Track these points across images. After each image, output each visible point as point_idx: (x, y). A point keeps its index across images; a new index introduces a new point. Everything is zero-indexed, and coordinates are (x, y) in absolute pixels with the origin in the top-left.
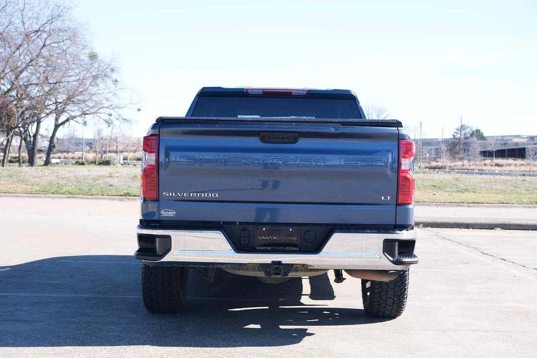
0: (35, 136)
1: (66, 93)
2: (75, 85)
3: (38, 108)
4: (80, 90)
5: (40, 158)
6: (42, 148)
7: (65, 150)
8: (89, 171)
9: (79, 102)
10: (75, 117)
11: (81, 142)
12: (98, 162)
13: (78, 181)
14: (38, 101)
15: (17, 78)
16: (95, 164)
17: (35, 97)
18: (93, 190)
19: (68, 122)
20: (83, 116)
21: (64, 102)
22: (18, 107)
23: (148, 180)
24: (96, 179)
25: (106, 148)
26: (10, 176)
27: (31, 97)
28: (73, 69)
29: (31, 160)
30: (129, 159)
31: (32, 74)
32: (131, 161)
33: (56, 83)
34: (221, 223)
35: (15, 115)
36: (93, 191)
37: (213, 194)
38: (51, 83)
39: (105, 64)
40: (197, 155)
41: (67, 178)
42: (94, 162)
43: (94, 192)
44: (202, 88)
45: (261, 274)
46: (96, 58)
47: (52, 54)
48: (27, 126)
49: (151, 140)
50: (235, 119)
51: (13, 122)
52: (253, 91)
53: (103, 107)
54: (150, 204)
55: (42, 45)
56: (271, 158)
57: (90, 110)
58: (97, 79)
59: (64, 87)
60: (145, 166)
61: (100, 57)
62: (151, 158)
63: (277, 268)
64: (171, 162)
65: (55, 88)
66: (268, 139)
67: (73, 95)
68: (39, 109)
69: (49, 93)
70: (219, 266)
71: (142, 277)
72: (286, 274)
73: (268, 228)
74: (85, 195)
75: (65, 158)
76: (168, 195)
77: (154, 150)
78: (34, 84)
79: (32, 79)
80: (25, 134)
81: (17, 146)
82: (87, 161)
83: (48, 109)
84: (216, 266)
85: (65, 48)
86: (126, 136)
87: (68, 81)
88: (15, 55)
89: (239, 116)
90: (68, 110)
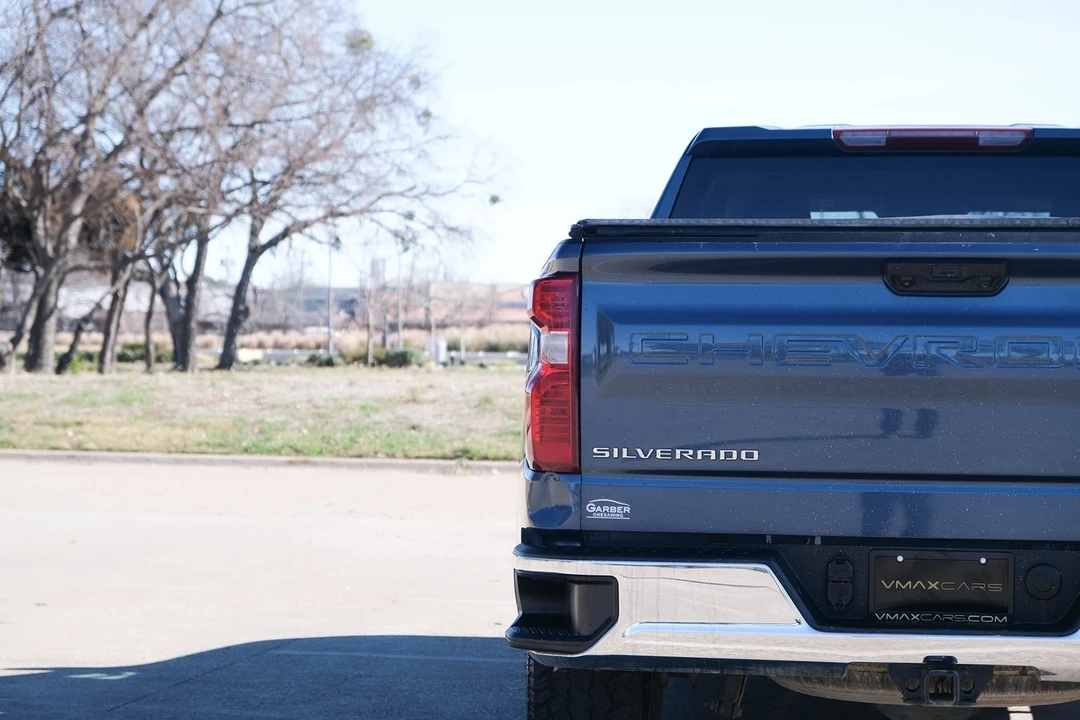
0: (192, 282)
1: (283, 152)
2: (308, 128)
3: (200, 200)
4: (323, 143)
5: (206, 346)
6: (211, 319)
7: (275, 320)
8: (351, 384)
9: (318, 180)
10: (306, 225)
11: (323, 297)
12: (375, 358)
13: (319, 415)
14: (201, 179)
15: (140, 112)
16: (366, 362)
17: (191, 168)
18: (361, 440)
19: (287, 239)
20: (330, 220)
21: (278, 180)
22: (143, 199)
23: (548, 409)
24: (372, 408)
25: (397, 316)
26: (124, 401)
27: (182, 167)
28: (302, 82)
29: (179, 354)
30: (463, 348)
31: (184, 99)
32: (471, 354)
33: (252, 126)
34: (769, 538)
35: (135, 220)
36: (363, 443)
37: (743, 453)
38: (237, 126)
39: (395, 66)
40: (695, 334)
41: (287, 407)
42: (362, 359)
43: (365, 448)
44: (700, 129)
45: (892, 697)
46: (369, 48)
47: (240, 38)
48: (168, 253)
49: (555, 289)
50: (799, 222)
51: (131, 241)
52: (860, 136)
53: (389, 194)
54: (552, 484)
55: (212, 12)
56: (919, 342)
57: (352, 203)
58: (372, 111)
59: (275, 136)
60: (536, 368)
61: (381, 44)
62: (557, 345)
63: (942, 679)
64: (616, 355)
65: (248, 140)
66: (912, 284)
67: (301, 158)
68: (202, 203)
69: (233, 155)
70: (761, 672)
71: (529, 703)
72: (970, 696)
73: (913, 554)
74: (338, 455)
75: (277, 346)
76: (607, 454)
77: (565, 320)
78: (190, 129)
79: (182, 115)
80: (164, 277)
81: (139, 312)
82: (342, 355)
83: (228, 202)
84: (754, 672)
85: (277, 20)
86: (456, 279)
87: (288, 116)
88: (134, 44)
89: (815, 216)
90: (287, 204)
